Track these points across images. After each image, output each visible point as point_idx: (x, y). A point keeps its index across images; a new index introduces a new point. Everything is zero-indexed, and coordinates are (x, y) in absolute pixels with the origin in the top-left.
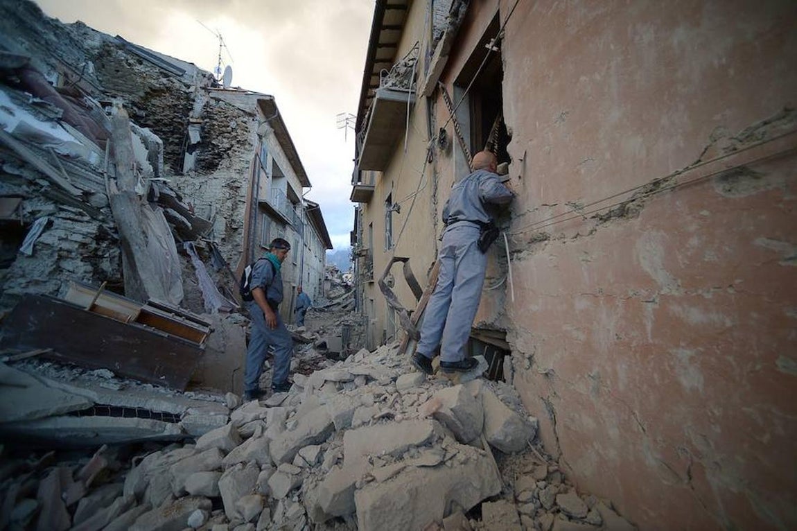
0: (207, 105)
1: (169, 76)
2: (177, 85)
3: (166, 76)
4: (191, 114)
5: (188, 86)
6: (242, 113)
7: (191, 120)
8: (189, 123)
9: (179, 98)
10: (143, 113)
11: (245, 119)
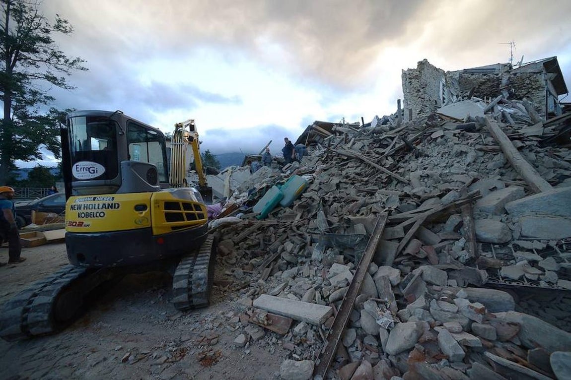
0: (510, 78)
1: (486, 74)
2: (492, 76)
3: (485, 75)
4: (500, 86)
5: (497, 75)
6: (532, 74)
7: (501, 88)
8: (501, 90)
9: (494, 82)
10: (479, 94)
11: (535, 76)
